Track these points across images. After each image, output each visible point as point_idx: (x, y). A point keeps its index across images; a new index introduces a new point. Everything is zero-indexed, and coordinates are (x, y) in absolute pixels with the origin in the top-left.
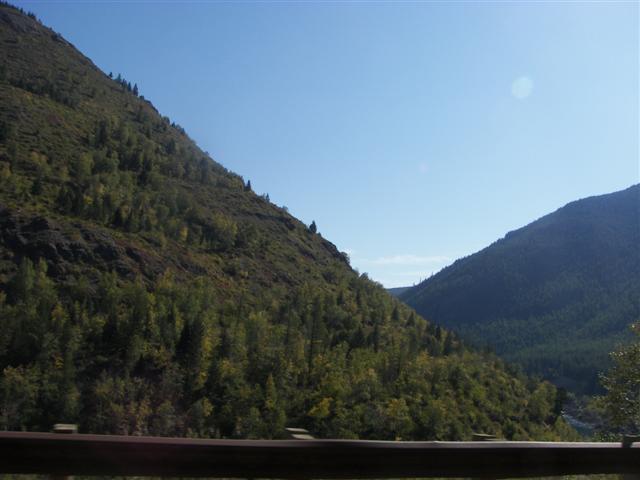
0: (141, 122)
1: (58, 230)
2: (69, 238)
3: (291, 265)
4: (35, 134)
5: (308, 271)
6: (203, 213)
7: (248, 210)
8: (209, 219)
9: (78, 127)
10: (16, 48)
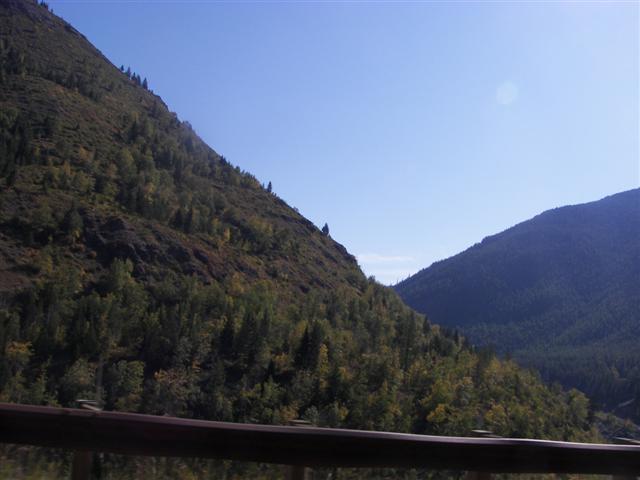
0: (157, 118)
1: (132, 230)
2: (144, 239)
3: (320, 268)
4: (74, 130)
5: (335, 274)
6: (238, 215)
7: (273, 211)
8: (244, 220)
9: (109, 122)
10: (33, 37)
